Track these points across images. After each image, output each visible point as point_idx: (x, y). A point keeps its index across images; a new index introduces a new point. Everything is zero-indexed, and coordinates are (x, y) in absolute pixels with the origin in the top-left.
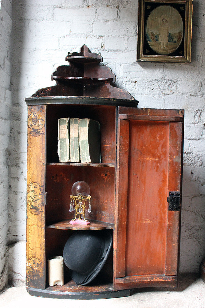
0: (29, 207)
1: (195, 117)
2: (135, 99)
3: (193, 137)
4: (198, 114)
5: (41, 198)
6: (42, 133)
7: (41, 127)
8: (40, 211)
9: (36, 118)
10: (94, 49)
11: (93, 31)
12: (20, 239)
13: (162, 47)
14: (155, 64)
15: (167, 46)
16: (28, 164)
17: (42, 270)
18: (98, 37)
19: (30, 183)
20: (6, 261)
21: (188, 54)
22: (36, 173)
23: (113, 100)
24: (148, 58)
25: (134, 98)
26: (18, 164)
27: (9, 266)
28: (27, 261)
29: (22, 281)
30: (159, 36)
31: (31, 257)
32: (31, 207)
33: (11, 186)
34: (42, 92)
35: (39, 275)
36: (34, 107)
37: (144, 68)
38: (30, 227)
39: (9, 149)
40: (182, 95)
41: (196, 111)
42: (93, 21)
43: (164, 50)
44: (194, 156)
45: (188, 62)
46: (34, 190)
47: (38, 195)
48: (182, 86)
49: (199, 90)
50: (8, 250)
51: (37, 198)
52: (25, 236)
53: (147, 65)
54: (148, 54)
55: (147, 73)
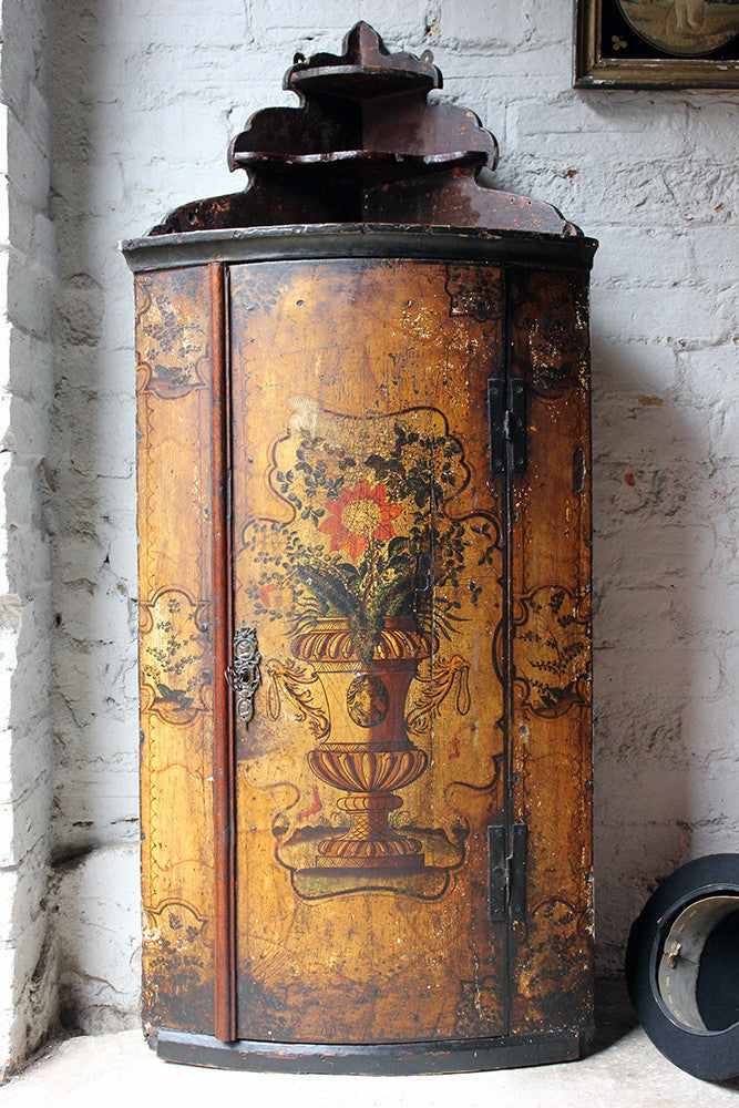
0: (151, 692)
2: (580, 233)
5: (198, 654)
6: (198, 384)
7: (190, 358)
8: (198, 710)
9: (173, 324)
10: (397, 39)
12: (105, 840)
13: (680, 24)
14: (651, 98)
15: (699, 19)
16: (143, 516)
17: (209, 956)
19: (153, 593)
20: (50, 927)
22: (174, 550)
23: (490, 237)
24: (622, 73)
25: (577, 228)
27: (61, 951)
28: (145, 919)
29: (116, 1011)
31: (163, 904)
32: (157, 691)
33: (64, 619)
34: (191, 219)
35: (195, 976)
36: (160, 276)
37: (606, 116)
38: (154, 775)
39: (53, 465)
43: (688, 36)
46: (168, 623)
47: (186, 643)
50: (55, 882)
51: (182, 653)
52: (123, 827)
53: (618, 104)
54: (622, 54)
55: (617, 136)
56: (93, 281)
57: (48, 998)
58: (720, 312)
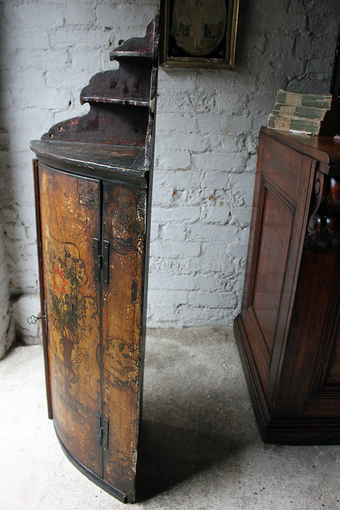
1: (237, 144)
3: (234, 170)
4: (241, 139)
10: (100, 47)
11: (96, 20)
12: (25, 292)
13: (195, 45)
14: (185, 70)
15: (202, 43)
18: (103, 29)
20: (11, 316)
21: (231, 56)
24: (175, 62)
26: (11, 205)
29: (31, 336)
30: (191, 29)
33: (7, 233)
37: (170, 75)
40: (222, 113)
41: (240, 135)
42: (95, 3)
43: (197, 49)
44: (234, 193)
45: (231, 69)
48: (222, 101)
49: (245, 106)
50: (11, 305)
52: (30, 289)
53: (174, 71)
54: (175, 55)
55: (173, 83)
56: (5, 131)
57: (11, 336)
58: (205, 142)
